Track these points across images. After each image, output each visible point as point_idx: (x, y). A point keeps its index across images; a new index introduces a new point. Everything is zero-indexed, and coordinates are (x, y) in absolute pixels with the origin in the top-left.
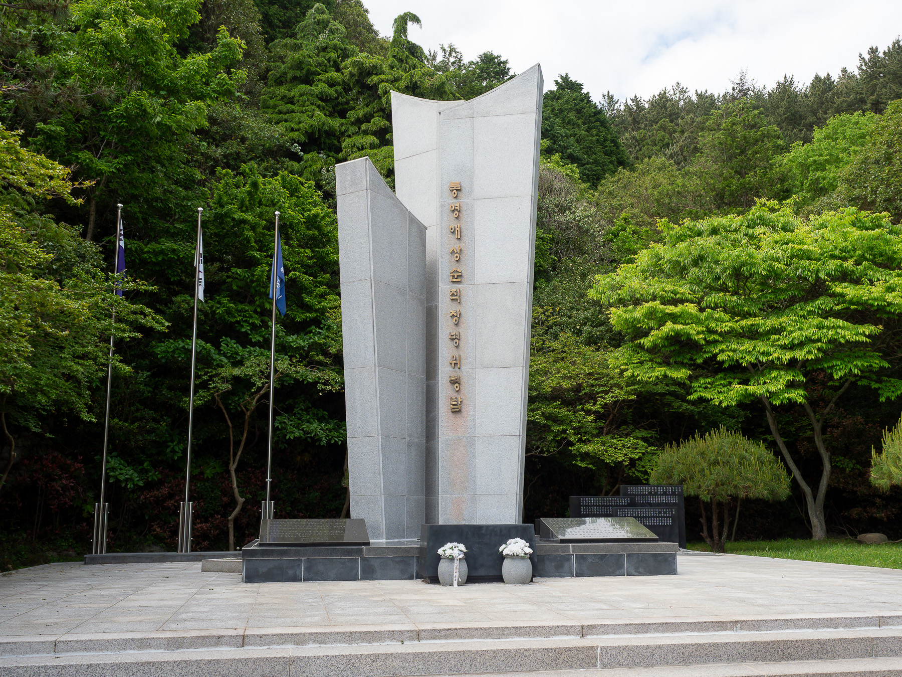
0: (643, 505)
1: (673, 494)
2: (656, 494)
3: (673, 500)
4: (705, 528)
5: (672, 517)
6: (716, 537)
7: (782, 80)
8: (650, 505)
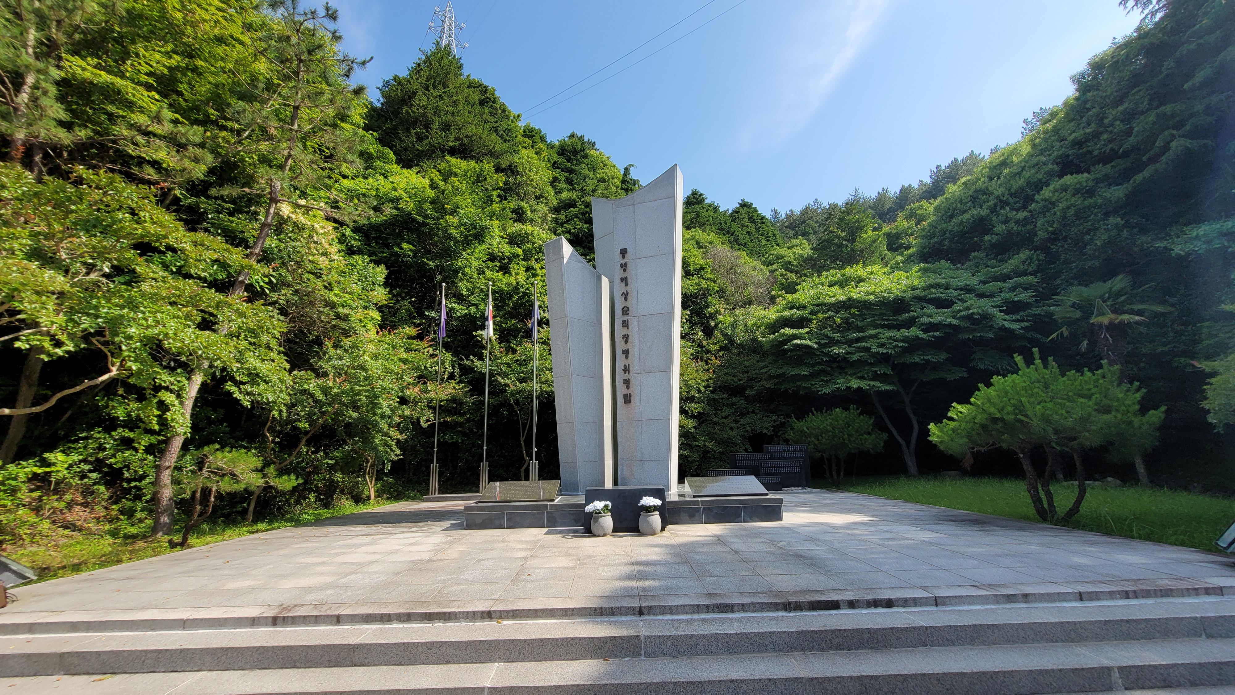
0: (779, 458)
1: (801, 450)
2: (789, 451)
3: (799, 455)
4: (828, 472)
5: (800, 466)
6: (835, 477)
7: (880, 191)
8: (785, 458)
